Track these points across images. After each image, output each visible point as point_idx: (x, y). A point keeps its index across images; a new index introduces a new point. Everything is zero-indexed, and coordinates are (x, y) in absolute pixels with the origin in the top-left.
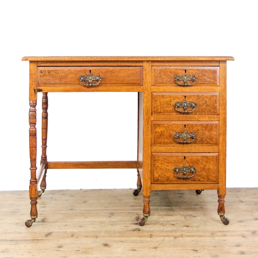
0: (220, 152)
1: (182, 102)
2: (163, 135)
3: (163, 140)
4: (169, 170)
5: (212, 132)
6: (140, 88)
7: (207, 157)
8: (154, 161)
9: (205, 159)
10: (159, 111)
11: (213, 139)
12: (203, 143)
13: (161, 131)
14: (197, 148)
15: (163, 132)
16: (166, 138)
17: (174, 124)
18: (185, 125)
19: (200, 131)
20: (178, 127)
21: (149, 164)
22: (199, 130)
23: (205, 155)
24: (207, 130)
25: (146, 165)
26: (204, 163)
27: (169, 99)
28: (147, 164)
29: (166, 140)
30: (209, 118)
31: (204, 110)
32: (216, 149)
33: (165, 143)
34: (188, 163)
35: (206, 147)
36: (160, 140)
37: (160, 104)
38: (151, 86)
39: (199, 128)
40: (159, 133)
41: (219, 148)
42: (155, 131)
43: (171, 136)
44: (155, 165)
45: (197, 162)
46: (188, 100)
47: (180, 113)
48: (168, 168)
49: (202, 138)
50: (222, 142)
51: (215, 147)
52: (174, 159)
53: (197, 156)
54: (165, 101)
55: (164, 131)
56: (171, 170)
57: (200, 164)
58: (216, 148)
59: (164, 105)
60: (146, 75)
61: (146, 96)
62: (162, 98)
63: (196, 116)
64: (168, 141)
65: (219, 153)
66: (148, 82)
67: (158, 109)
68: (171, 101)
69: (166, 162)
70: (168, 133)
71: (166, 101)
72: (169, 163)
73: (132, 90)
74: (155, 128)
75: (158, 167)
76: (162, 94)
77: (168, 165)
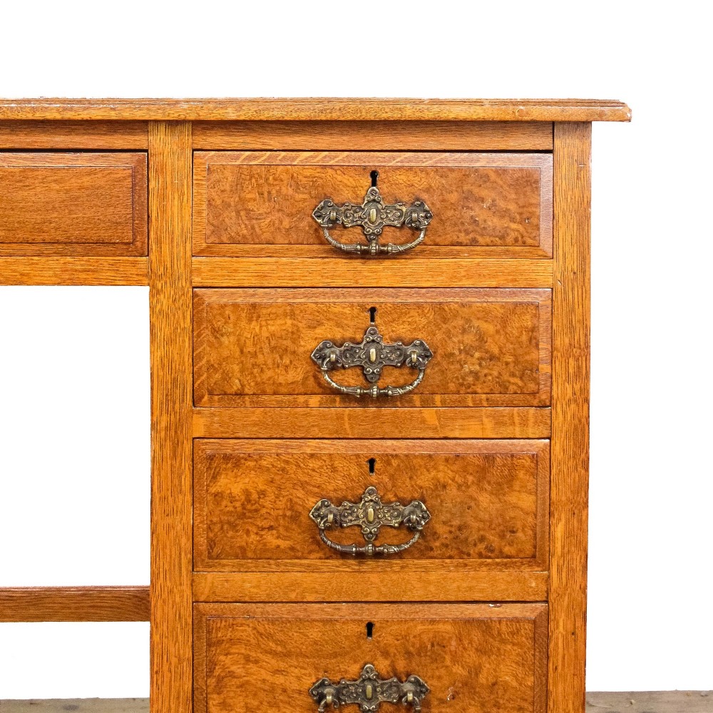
0: (552, 597)
1: (353, 340)
2: (256, 511)
3: (253, 538)
4: (285, 691)
5: (512, 498)
6: (134, 264)
7: (485, 625)
8: (209, 645)
9: (476, 636)
10: (236, 385)
11: (520, 534)
12: (462, 554)
13: (247, 493)
14: (433, 576)
15: (255, 496)
16: (271, 528)
17: (312, 456)
18: (372, 462)
19: (453, 491)
20: (334, 470)
21: (180, 661)
22: (444, 487)
23: (477, 615)
24: (486, 486)
25: (166, 668)
26: (471, 657)
27: (289, 322)
28: (174, 660)
29: (271, 539)
30: (499, 423)
31: (470, 379)
32: (533, 585)
33: (265, 555)
34: (386, 654)
35: (483, 572)
36: (241, 540)
37: (242, 352)
38: (189, 254)
39: (444, 474)
40: (232, 499)
41: (548, 579)
42: (213, 490)
43: (295, 518)
44: (212, 665)
45: (435, 649)
46: (389, 330)
47: (347, 398)
48: (280, 680)
49: (460, 528)
50: (563, 547)
51: (526, 571)
52: (314, 633)
53: (433, 622)
54: (265, 334)
55: (262, 494)
56: (300, 692)
57: (448, 663)
58: (532, 579)
59: (260, 356)
60: (163, 197)
61: (165, 308)
62: (250, 320)
63: (429, 414)
64: (284, 544)
65: (546, 602)
66: (177, 232)
67: (226, 377)
68: (295, 335)
69: (274, 653)
70: (282, 503)
71: (273, 335)
72: (288, 655)
73: (90, 276)
74: (215, 477)
75: (232, 675)
76: (252, 300)
77: (282, 665)
